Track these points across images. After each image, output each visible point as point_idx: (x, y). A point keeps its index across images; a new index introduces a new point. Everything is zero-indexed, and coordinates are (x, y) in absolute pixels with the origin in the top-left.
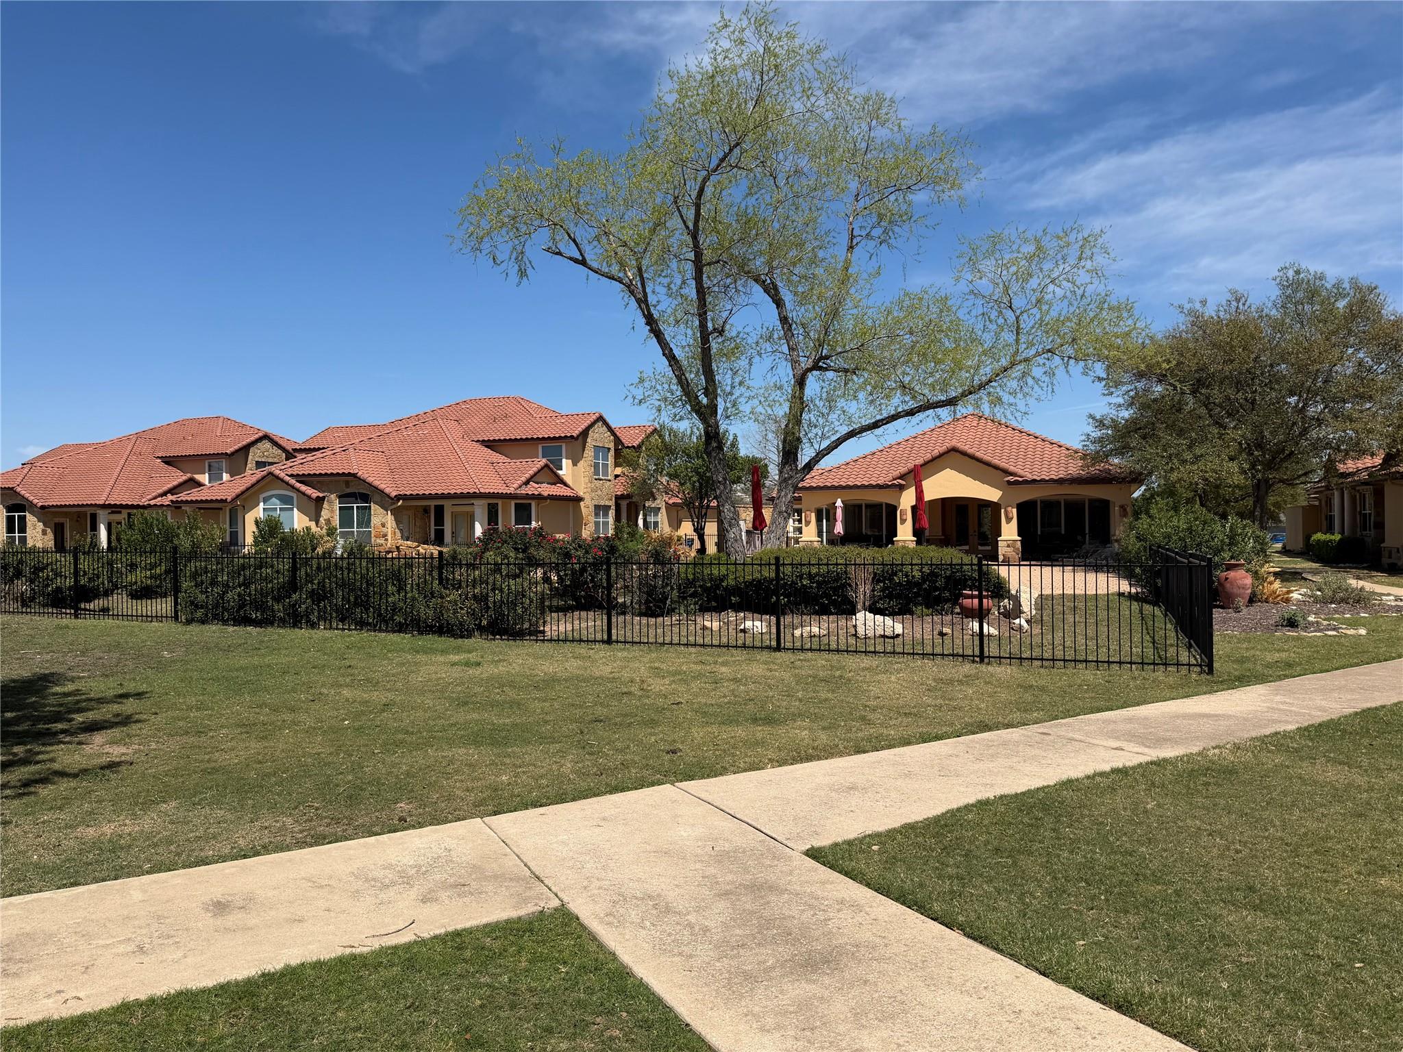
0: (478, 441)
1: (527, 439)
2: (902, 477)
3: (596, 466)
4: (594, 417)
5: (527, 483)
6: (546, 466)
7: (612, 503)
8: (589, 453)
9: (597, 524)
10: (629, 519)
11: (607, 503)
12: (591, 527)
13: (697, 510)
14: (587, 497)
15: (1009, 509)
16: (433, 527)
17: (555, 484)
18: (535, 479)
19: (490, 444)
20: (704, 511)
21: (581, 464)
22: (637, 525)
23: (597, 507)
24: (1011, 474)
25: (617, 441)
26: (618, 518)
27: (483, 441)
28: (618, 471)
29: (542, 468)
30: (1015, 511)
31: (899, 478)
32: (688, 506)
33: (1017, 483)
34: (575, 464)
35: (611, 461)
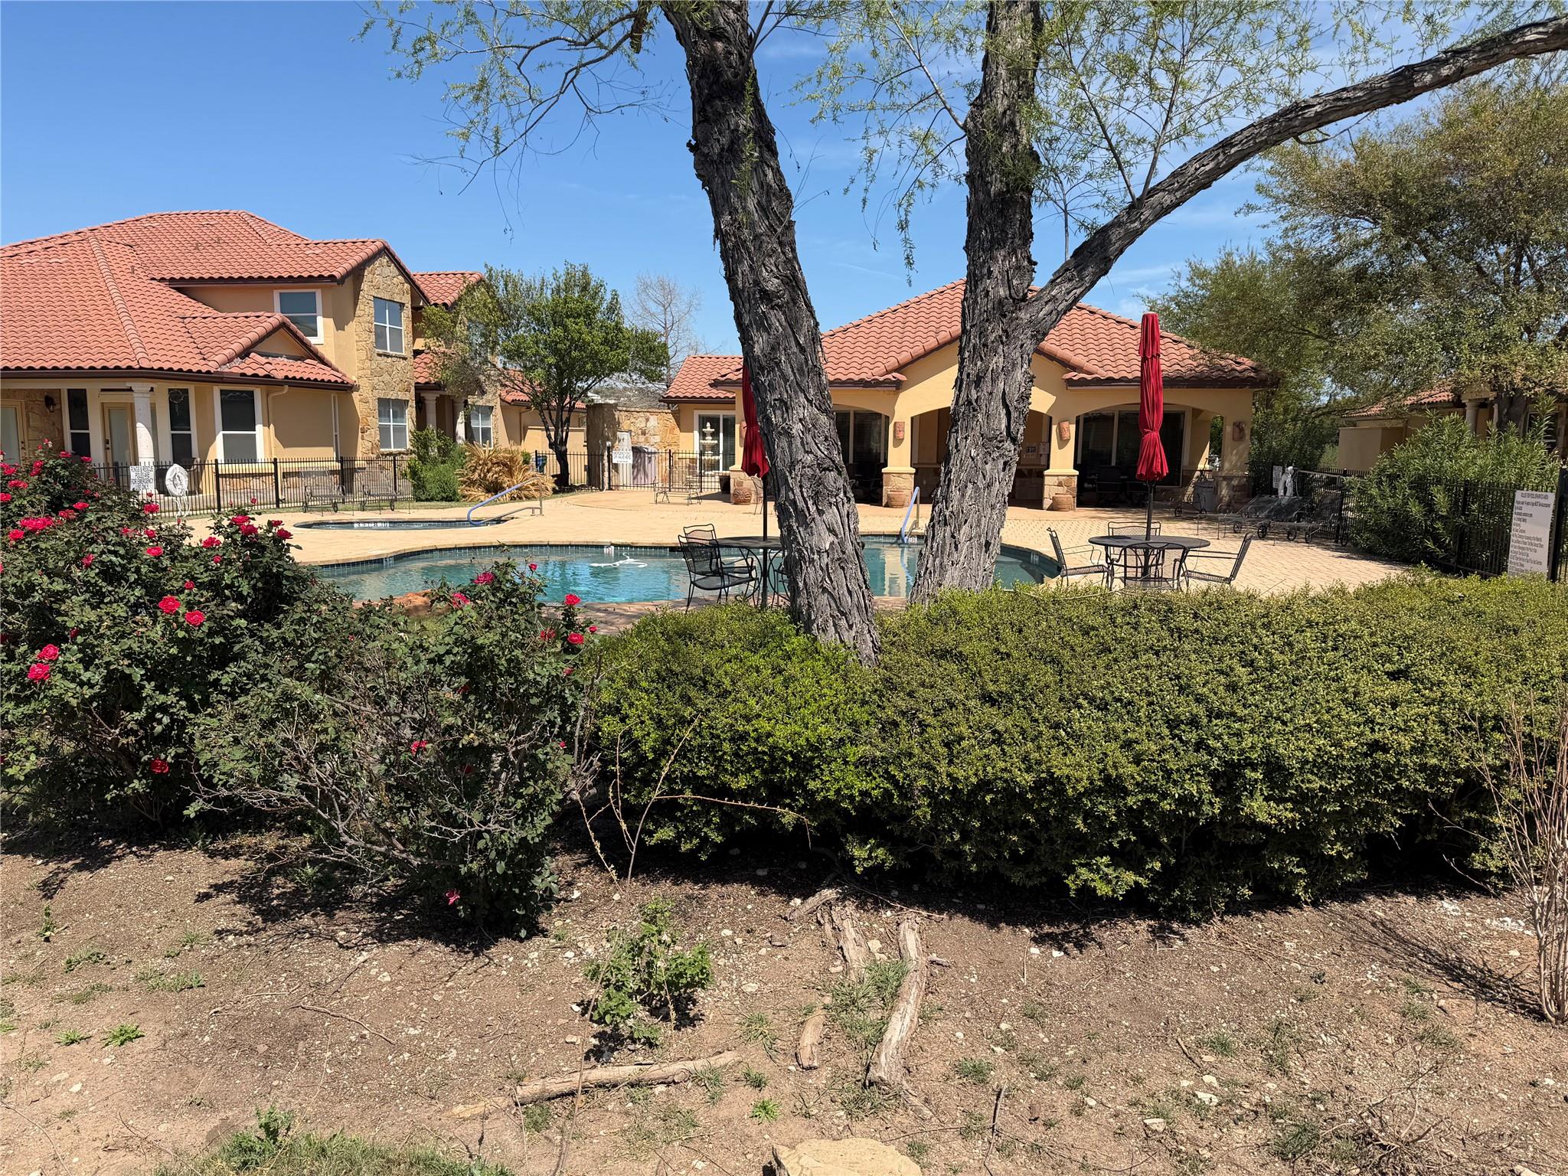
0: (162, 280)
1: (251, 278)
2: (900, 369)
3: (380, 334)
4: (374, 248)
5: (244, 354)
6: (283, 325)
7: (410, 396)
8: (365, 308)
9: (384, 431)
10: (440, 424)
11: (401, 396)
12: (373, 435)
13: (554, 414)
14: (364, 384)
15: (1065, 425)
16: (68, 432)
17: (302, 359)
18: (260, 348)
19: (184, 286)
20: (565, 415)
21: (352, 327)
22: (454, 435)
23: (384, 403)
24: (1075, 368)
25: (417, 292)
26: (421, 422)
27: (172, 279)
28: (420, 344)
29: (275, 330)
30: (1073, 428)
31: (897, 370)
32: (538, 405)
33: (1083, 382)
34: (340, 326)
35: (406, 325)
